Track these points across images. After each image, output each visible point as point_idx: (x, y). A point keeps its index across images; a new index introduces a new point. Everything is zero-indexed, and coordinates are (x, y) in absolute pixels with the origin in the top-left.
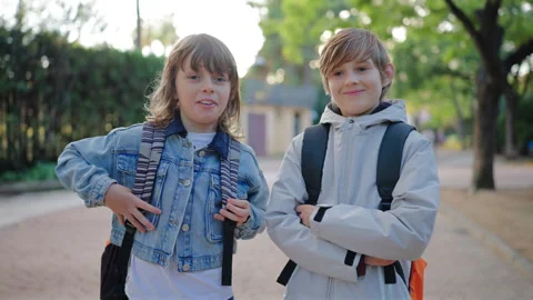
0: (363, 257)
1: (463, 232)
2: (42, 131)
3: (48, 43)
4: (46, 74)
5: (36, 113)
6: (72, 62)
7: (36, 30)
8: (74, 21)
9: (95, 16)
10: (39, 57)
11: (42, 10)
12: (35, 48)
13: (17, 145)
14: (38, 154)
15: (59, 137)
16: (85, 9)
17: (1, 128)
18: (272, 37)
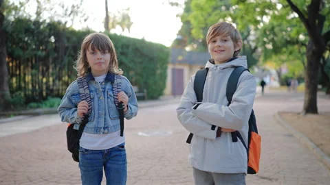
0: (219, 128)
2: (51, 79)
3: (54, 28)
4: (54, 45)
5: (48, 69)
6: (68, 39)
7: (48, 21)
8: (69, 15)
9: (81, 13)
10: (49, 37)
11: (52, 9)
12: (48, 31)
13: (37, 87)
14: (49, 92)
15: (61, 83)
16: (76, 8)
17: (28, 78)
18: (187, 23)
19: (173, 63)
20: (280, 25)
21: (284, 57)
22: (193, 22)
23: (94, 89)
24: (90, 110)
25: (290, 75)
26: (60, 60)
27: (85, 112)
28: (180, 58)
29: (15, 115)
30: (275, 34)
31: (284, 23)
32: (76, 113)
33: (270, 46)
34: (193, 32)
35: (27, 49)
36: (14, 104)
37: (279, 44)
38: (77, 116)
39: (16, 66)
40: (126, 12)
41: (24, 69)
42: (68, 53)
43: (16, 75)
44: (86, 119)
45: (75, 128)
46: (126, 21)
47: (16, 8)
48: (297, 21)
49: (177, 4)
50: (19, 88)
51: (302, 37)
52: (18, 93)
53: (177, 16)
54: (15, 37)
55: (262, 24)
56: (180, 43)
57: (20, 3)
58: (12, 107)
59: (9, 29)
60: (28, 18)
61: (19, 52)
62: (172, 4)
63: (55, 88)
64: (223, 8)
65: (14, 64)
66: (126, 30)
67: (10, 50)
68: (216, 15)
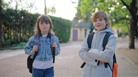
0: (99, 61)
1: (123, 59)
2: (22, 34)
3: (23, 13)
4: (23, 20)
5: (20, 30)
6: (29, 17)
7: (20, 10)
8: (29, 7)
9: (34, 6)
10: (21, 16)
11: (22, 5)
12: (20, 14)
13: (16, 38)
14: (21, 40)
15: (26, 36)
16: (32, 5)
17: (12, 34)
18: (79, 11)
19: (73, 27)
20: (118, 11)
21: (120, 25)
22: (81, 10)
23: (41, 40)
24: (39, 50)
25: (123, 32)
26: (25, 26)
27: (36, 50)
28: (76, 25)
29: (6, 49)
30: (116, 15)
31: (120, 10)
32: (32, 50)
33: (114, 20)
34: (82, 14)
35: (12, 22)
36: (6, 45)
37: (118, 19)
38: (32, 52)
39: (7, 29)
40: (53, 6)
41: (10, 30)
42: (29, 23)
43: (7, 33)
44: (36, 53)
45: (31, 57)
46: (53, 10)
47: (7, 5)
48: (126, 10)
49: (75, 3)
50: (8, 38)
51: (127, 16)
52: (8, 40)
53: (75, 7)
54: (7, 16)
55: (110, 11)
56: (76, 19)
57: (9, 2)
58: (5, 46)
59: (4, 13)
60: (12, 9)
61: (8, 23)
62: (73, 3)
63: (23, 38)
64: (94, 4)
65: (6, 28)
66: (54, 13)
67: (4, 22)
68: (91, 7)
